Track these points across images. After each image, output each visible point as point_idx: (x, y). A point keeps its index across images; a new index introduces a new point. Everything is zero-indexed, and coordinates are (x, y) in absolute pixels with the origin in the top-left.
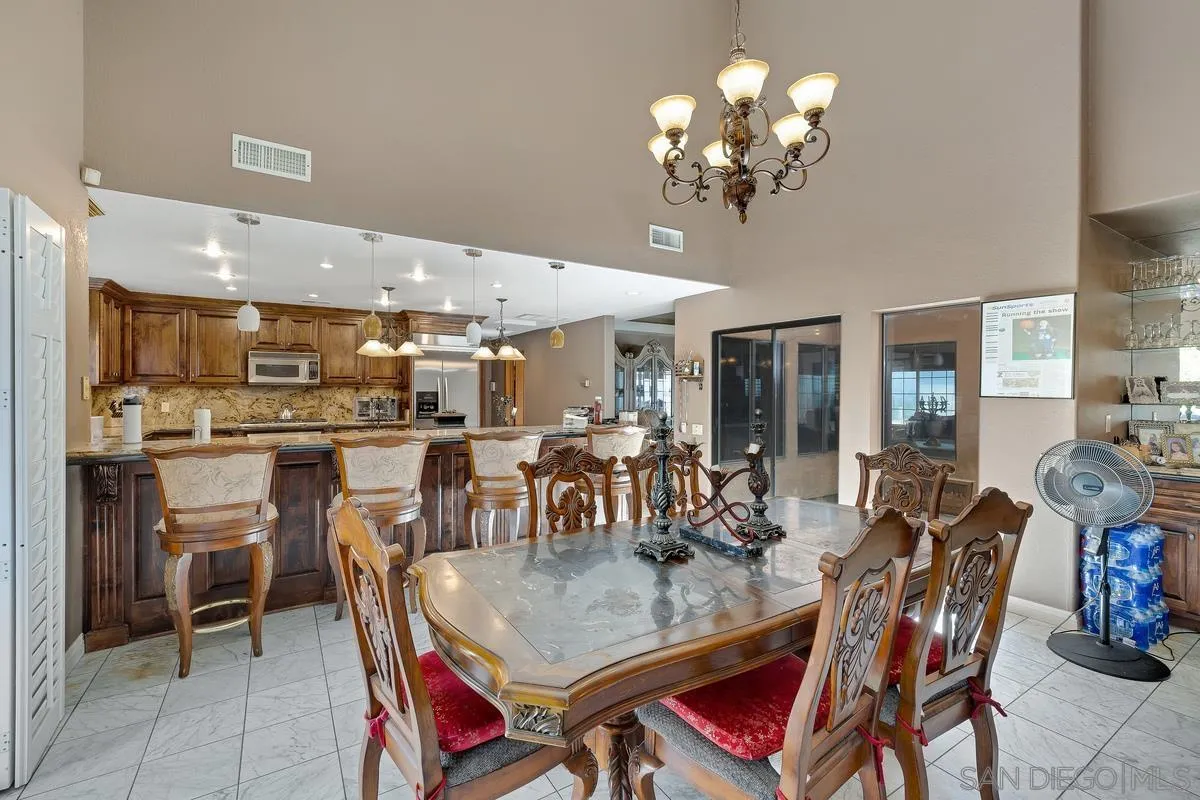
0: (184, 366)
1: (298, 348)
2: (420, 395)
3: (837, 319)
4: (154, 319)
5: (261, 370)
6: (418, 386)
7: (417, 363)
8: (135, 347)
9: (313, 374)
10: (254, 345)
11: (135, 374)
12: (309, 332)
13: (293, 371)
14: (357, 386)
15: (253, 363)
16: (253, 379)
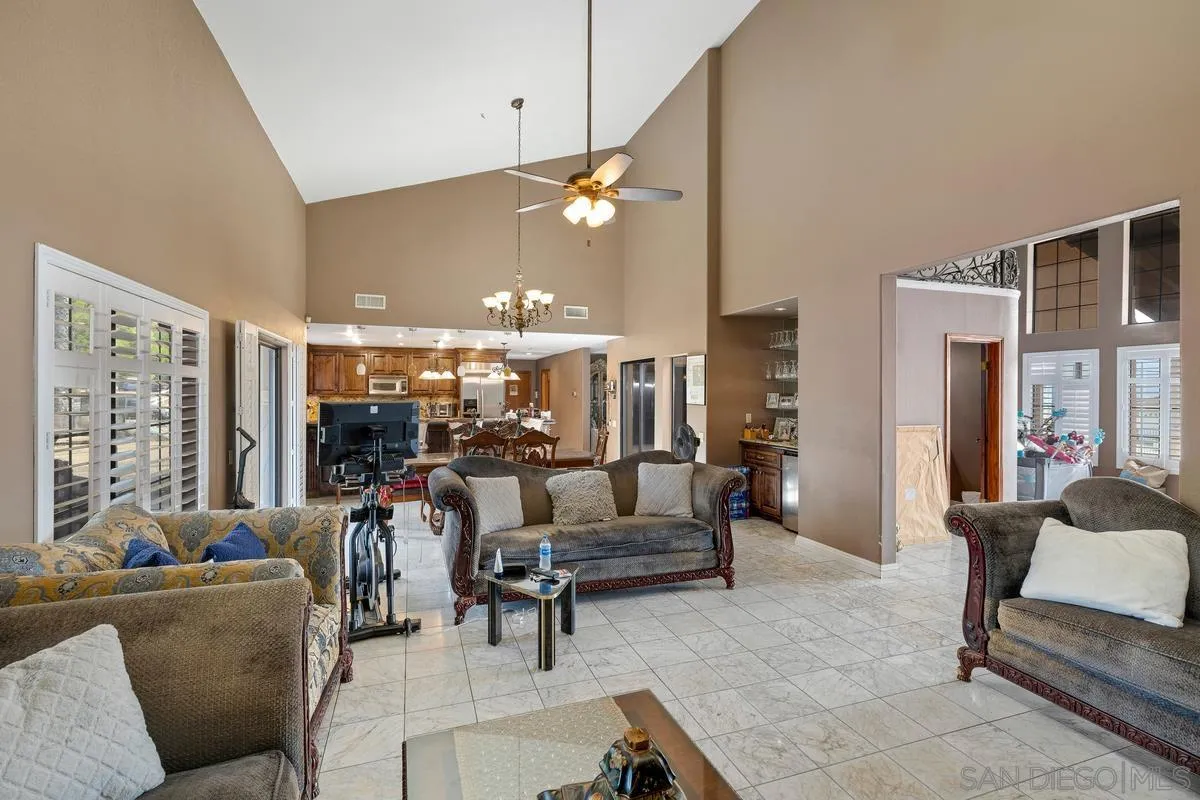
0: (337, 385)
1: (396, 373)
2: (465, 401)
3: (653, 360)
4: (324, 358)
5: (376, 386)
6: (465, 395)
7: (464, 379)
8: (314, 375)
9: (403, 389)
10: (372, 372)
11: (314, 390)
12: (400, 363)
13: (393, 387)
14: (431, 396)
15: (372, 381)
16: (372, 392)
